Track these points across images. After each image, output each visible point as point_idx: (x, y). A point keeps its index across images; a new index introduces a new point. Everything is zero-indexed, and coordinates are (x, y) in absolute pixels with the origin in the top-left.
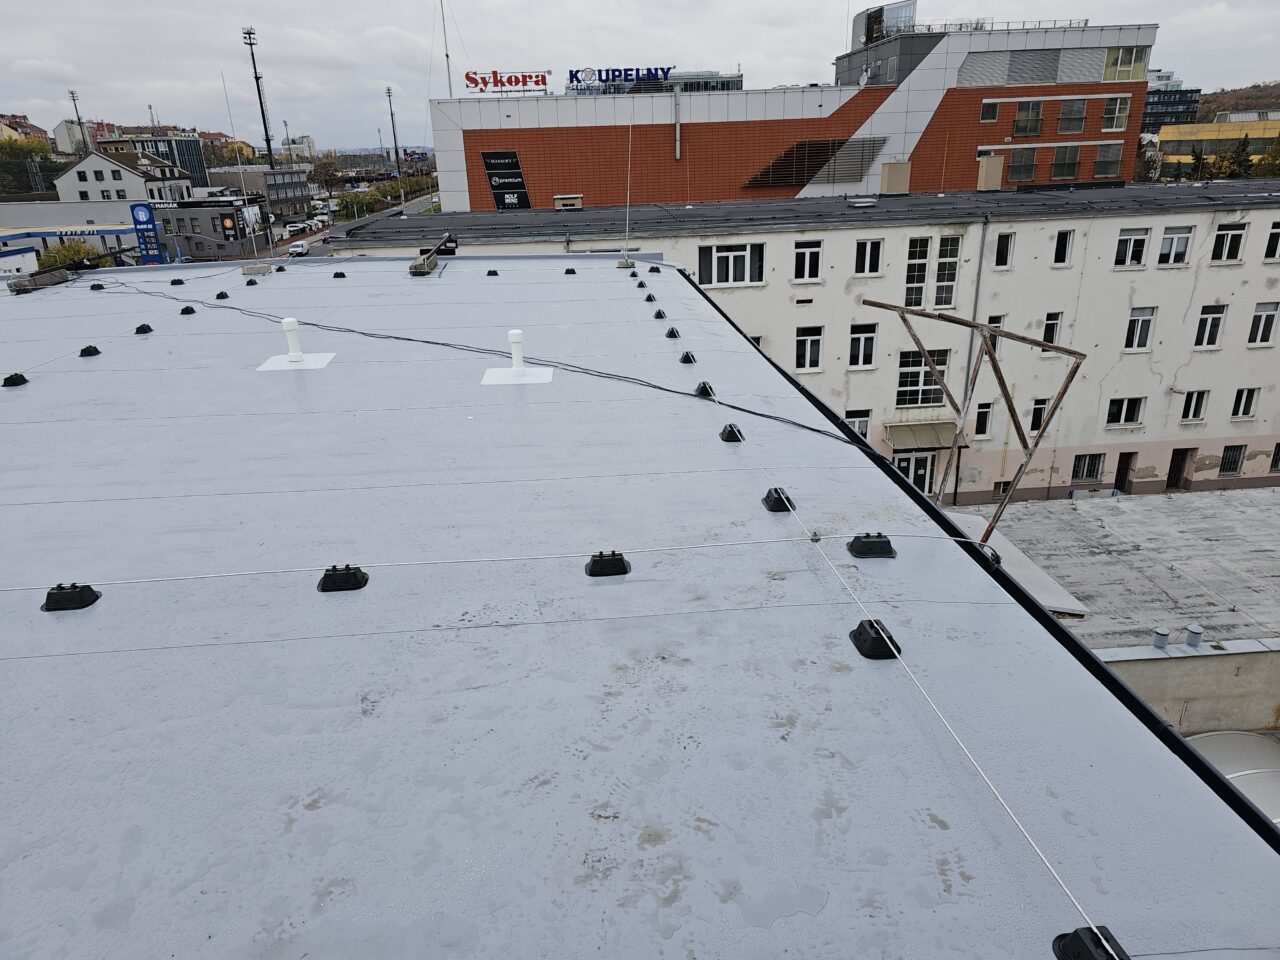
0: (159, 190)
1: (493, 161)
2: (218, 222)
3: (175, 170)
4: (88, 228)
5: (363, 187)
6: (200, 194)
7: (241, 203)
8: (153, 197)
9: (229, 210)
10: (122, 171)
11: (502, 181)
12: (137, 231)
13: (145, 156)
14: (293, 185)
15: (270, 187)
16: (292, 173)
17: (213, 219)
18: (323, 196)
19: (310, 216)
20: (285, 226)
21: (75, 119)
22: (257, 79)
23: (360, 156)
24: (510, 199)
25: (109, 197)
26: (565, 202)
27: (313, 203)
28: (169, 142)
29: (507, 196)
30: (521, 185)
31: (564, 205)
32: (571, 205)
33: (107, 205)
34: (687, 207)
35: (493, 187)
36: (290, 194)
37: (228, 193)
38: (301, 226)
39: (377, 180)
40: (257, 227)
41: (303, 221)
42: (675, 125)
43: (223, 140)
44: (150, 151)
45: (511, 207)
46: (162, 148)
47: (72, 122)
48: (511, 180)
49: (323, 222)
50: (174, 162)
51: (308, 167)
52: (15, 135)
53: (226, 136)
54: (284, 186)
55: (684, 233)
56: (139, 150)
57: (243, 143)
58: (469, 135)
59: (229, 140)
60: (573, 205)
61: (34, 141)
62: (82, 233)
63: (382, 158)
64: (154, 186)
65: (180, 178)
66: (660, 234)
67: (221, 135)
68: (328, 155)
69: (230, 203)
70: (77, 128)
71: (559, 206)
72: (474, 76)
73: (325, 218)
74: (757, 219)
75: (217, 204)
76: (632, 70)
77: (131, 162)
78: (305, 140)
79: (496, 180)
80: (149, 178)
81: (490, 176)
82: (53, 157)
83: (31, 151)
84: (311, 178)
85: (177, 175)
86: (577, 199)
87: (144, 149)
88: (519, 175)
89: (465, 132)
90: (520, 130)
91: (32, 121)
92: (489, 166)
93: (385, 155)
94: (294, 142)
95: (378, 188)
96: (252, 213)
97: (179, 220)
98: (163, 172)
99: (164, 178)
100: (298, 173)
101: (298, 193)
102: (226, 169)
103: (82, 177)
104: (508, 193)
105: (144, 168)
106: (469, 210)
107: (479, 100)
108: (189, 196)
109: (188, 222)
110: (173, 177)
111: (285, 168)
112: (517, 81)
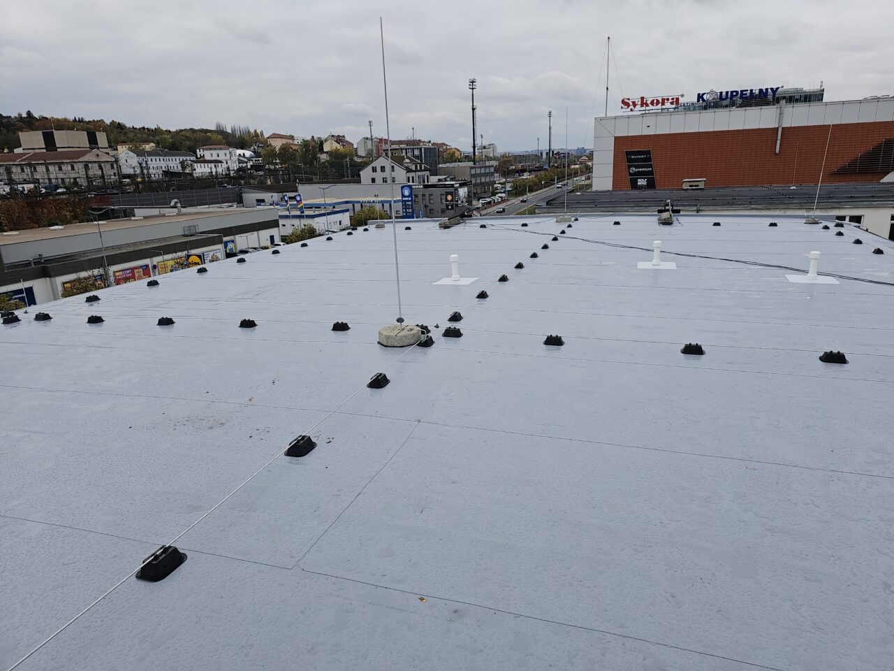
0: (413, 177)
1: (633, 157)
2: (444, 197)
3: (423, 165)
4: (375, 199)
5: (526, 176)
6: (434, 180)
7: (458, 185)
8: (409, 182)
9: (451, 190)
10: (395, 167)
11: (637, 170)
12: (403, 201)
13: (408, 158)
14: (486, 175)
15: (472, 176)
16: (486, 167)
17: (441, 195)
18: (501, 181)
19: (494, 194)
20: (479, 200)
21: (369, 137)
22: (473, 109)
23: (524, 156)
24: (642, 182)
25: (386, 182)
26: (692, 184)
27: (495, 186)
28: (421, 149)
29: (639, 180)
30: (651, 173)
31: (690, 186)
32: (695, 186)
33: (385, 186)
34: (792, 188)
35: (630, 174)
36: (483, 180)
37: (449, 179)
38: (488, 200)
39: (534, 171)
40: (464, 200)
41: (490, 197)
42: (777, 129)
43: (445, 147)
44: (409, 154)
45: (641, 187)
46: (417, 152)
47: (367, 139)
48: (644, 169)
49: (501, 197)
50: (421, 161)
51: (495, 163)
52: (339, 146)
53: (446, 145)
54: (481, 175)
55: (792, 206)
56: (404, 154)
57: (456, 149)
58: (618, 140)
59: (448, 147)
60: (698, 186)
61: (348, 149)
62: (374, 202)
63: (537, 157)
64: (411, 175)
65: (424, 170)
66: (771, 207)
67: (444, 144)
68: (504, 156)
69: (452, 186)
70: (369, 142)
71: (685, 186)
72: (627, 101)
73: (503, 195)
74: (857, 197)
75: (445, 186)
76: (747, 91)
77: (399, 160)
78: (491, 146)
79: (633, 170)
80: (409, 170)
81: (629, 167)
82: (356, 159)
83: (345, 155)
84: (496, 171)
85: (423, 168)
86: (701, 182)
87: (406, 154)
88: (650, 166)
89: (616, 138)
90: (655, 135)
91: (347, 139)
92: (629, 160)
93: (540, 154)
94: (484, 148)
95: (536, 176)
96: (463, 192)
97: (423, 195)
98: (416, 167)
99: (416, 171)
100: (489, 167)
101: (488, 180)
102: (448, 165)
103: (374, 170)
104: (640, 178)
105: (406, 165)
106: (611, 189)
107: (629, 117)
108: (428, 182)
109: (427, 196)
110: (421, 170)
111: (481, 164)
112: (658, 102)
